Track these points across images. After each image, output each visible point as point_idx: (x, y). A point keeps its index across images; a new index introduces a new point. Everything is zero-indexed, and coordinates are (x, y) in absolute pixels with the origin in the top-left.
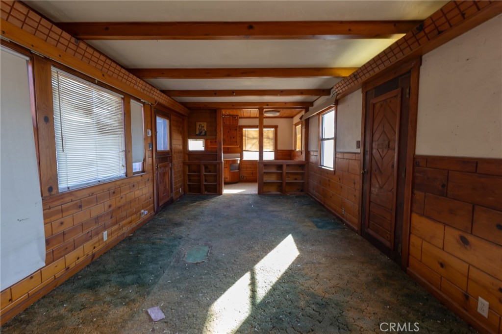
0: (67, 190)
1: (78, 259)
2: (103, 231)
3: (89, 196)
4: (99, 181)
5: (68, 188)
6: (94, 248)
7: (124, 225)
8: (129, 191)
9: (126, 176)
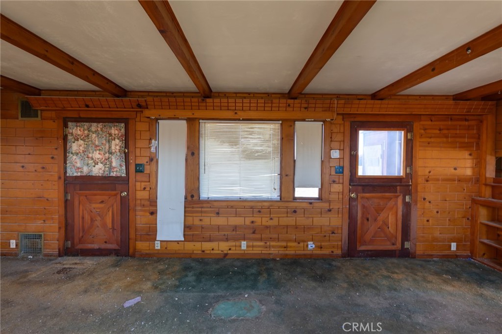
0: (206, 199)
1: (213, 250)
2: (242, 240)
3: (228, 208)
4: (240, 198)
5: (208, 198)
6: (230, 249)
7: (273, 247)
8: (286, 215)
9: (281, 199)
